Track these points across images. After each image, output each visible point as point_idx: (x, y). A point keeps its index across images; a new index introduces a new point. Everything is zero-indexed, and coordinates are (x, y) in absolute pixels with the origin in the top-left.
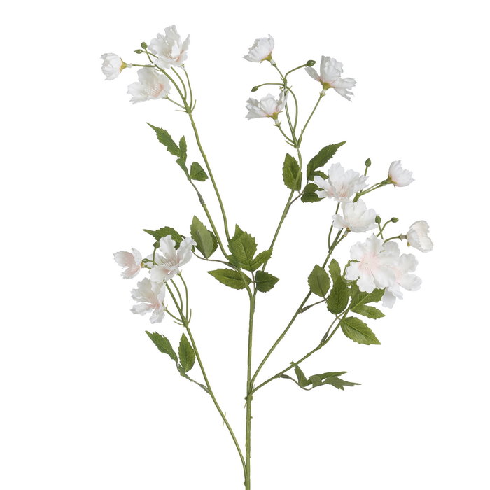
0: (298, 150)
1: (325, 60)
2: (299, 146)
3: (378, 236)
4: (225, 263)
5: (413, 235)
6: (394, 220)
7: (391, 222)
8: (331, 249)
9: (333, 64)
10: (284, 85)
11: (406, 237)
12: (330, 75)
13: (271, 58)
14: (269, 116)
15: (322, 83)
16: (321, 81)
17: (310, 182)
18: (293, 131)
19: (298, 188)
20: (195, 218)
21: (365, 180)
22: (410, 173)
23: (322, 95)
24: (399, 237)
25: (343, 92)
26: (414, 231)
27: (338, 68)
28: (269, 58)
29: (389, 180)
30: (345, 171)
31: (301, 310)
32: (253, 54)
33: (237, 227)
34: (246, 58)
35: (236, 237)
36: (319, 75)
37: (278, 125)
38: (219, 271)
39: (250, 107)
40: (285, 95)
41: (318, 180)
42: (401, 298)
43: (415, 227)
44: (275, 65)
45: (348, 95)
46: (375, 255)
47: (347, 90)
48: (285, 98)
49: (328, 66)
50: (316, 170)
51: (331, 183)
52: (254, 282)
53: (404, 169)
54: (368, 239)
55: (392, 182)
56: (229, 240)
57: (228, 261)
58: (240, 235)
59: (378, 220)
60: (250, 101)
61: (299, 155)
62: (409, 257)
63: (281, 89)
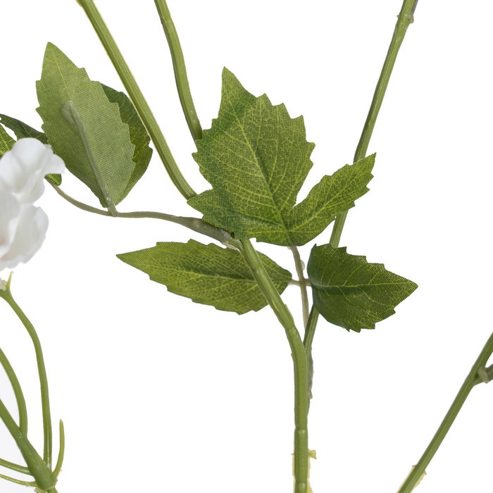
4: (187, 222)
20: (52, 52)
33: (229, 80)
35: (225, 120)
38: (164, 249)
52: (303, 283)
56: (197, 133)
57: (199, 215)
58: (240, 110)
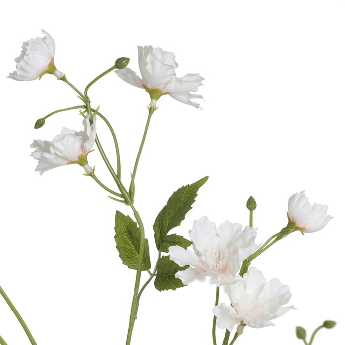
0: (133, 208)
1: (144, 52)
2: (132, 200)
6: (328, 324)
9: (159, 56)
10: (87, 107)
12: (158, 74)
13: (55, 68)
14: (72, 162)
15: (148, 90)
16: (144, 87)
17: (164, 254)
18: (117, 178)
19: (146, 265)
21: (254, 238)
22: (324, 209)
23: (151, 110)
25: (184, 98)
27: (169, 62)
28: (51, 69)
29: (291, 226)
30: (218, 226)
32: (22, 69)
34: (13, 76)
36: (141, 77)
37: (91, 174)
39: (38, 155)
40: (91, 122)
41: (175, 253)
44: (63, 79)
45: (192, 100)
47: (191, 93)
48: (93, 129)
49: (152, 63)
50: (170, 233)
51: (198, 253)
53: (312, 204)
55: (297, 229)
60: (36, 144)
61: (136, 214)
63: (82, 113)
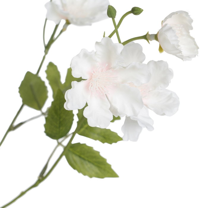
3: (110, 36)
5: (169, 35)
7: (132, 14)
8: (47, 47)
11: (156, 37)
24: (145, 37)
26: (170, 28)
31: (12, 128)
42: (150, 127)
43: (170, 22)
46: (109, 68)
54: (97, 43)
59: (111, 12)
62: (158, 64)
